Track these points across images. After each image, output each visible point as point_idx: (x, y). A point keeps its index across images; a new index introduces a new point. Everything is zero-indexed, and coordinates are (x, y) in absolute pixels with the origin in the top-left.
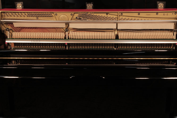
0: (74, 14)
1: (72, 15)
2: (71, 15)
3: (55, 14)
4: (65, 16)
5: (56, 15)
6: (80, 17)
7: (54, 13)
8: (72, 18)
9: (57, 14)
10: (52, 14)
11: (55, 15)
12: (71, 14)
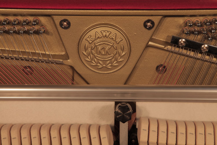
0: (160, 22)
1: (150, 28)
2: (145, 26)
3: (58, 23)
4: (113, 31)
5: (66, 28)
6: (192, 38)
7: (55, 18)
8: (150, 43)
9: (69, 24)
10: (43, 20)
11: (61, 24)
12: (148, 21)
